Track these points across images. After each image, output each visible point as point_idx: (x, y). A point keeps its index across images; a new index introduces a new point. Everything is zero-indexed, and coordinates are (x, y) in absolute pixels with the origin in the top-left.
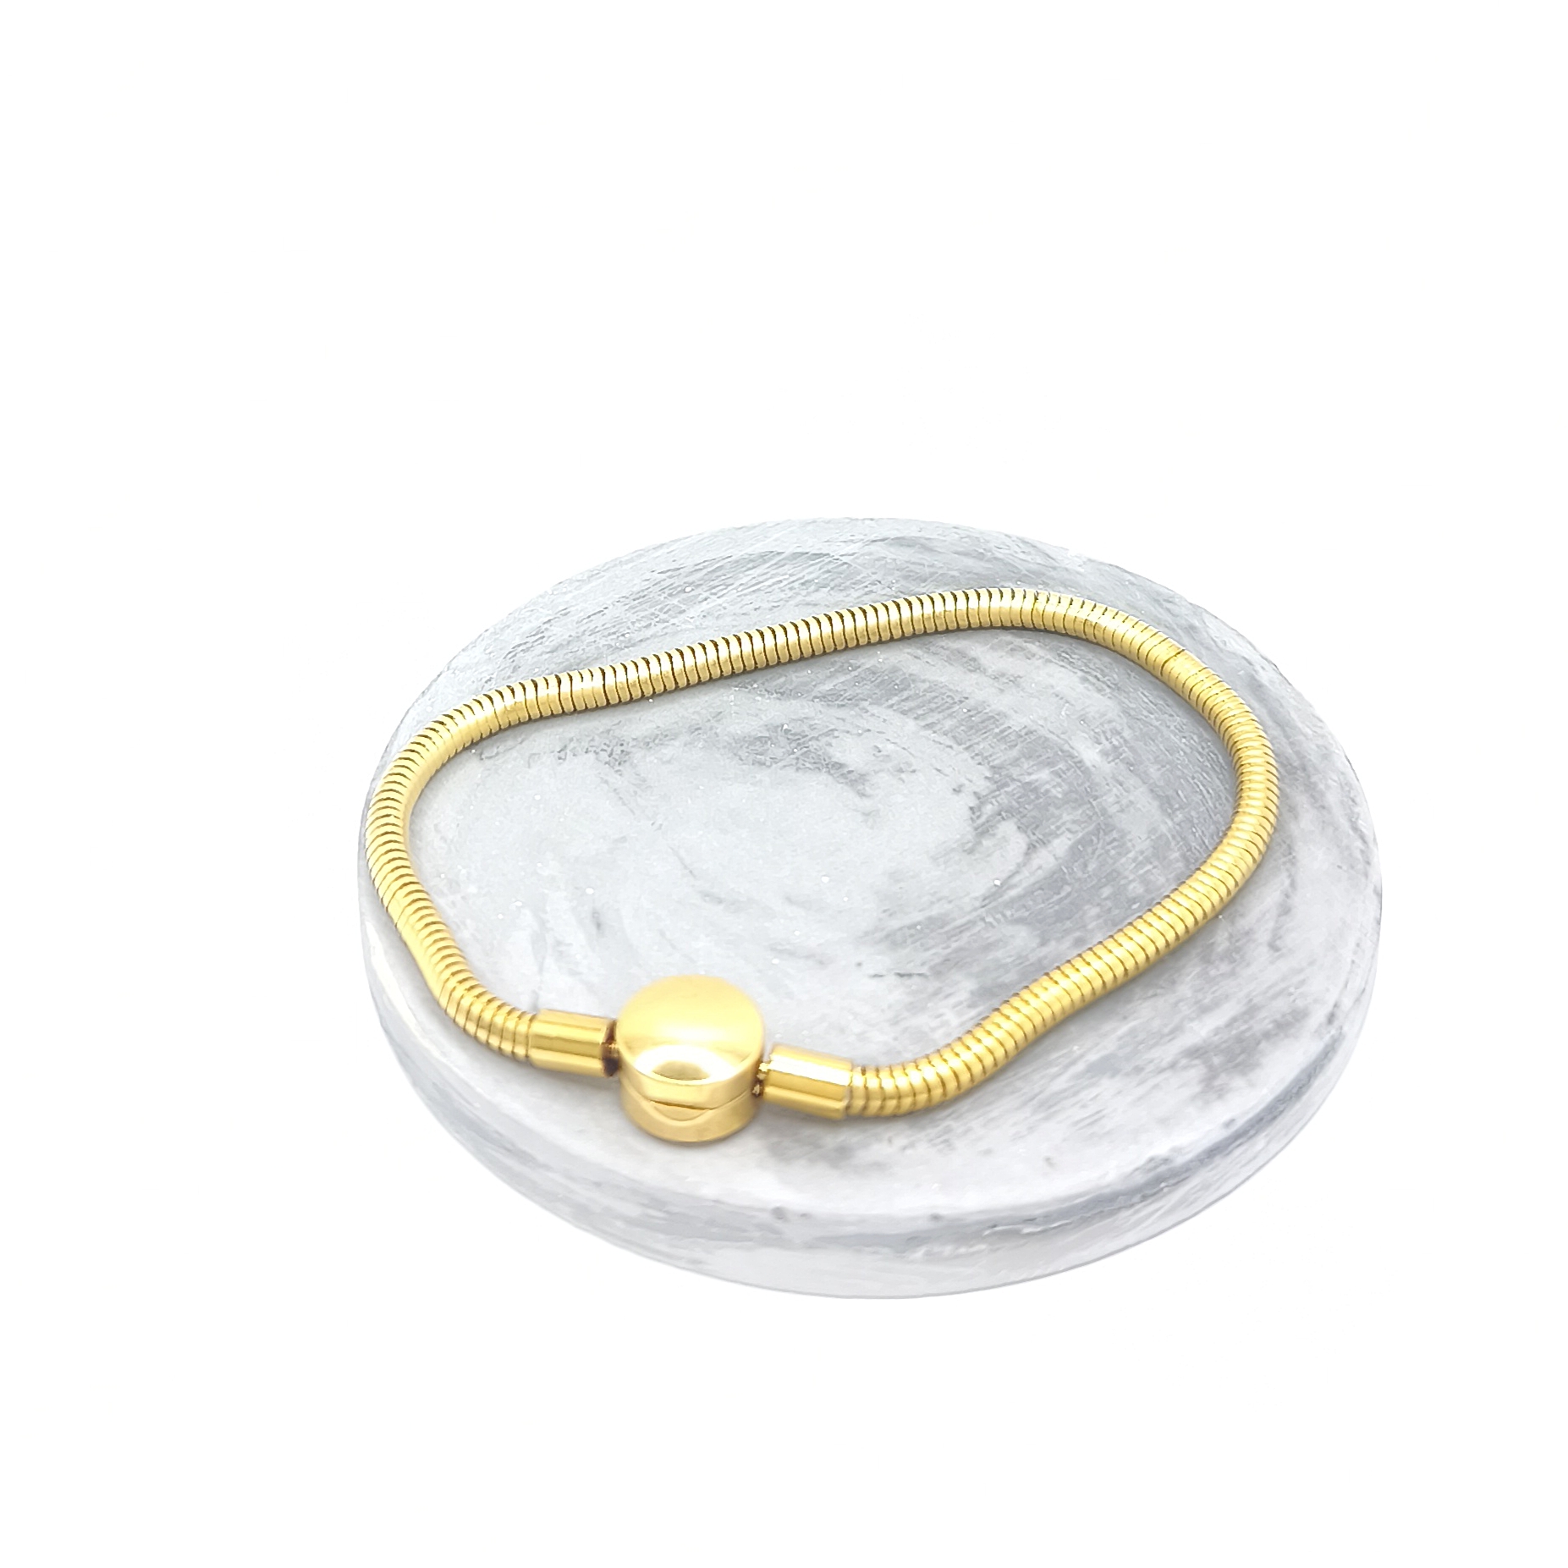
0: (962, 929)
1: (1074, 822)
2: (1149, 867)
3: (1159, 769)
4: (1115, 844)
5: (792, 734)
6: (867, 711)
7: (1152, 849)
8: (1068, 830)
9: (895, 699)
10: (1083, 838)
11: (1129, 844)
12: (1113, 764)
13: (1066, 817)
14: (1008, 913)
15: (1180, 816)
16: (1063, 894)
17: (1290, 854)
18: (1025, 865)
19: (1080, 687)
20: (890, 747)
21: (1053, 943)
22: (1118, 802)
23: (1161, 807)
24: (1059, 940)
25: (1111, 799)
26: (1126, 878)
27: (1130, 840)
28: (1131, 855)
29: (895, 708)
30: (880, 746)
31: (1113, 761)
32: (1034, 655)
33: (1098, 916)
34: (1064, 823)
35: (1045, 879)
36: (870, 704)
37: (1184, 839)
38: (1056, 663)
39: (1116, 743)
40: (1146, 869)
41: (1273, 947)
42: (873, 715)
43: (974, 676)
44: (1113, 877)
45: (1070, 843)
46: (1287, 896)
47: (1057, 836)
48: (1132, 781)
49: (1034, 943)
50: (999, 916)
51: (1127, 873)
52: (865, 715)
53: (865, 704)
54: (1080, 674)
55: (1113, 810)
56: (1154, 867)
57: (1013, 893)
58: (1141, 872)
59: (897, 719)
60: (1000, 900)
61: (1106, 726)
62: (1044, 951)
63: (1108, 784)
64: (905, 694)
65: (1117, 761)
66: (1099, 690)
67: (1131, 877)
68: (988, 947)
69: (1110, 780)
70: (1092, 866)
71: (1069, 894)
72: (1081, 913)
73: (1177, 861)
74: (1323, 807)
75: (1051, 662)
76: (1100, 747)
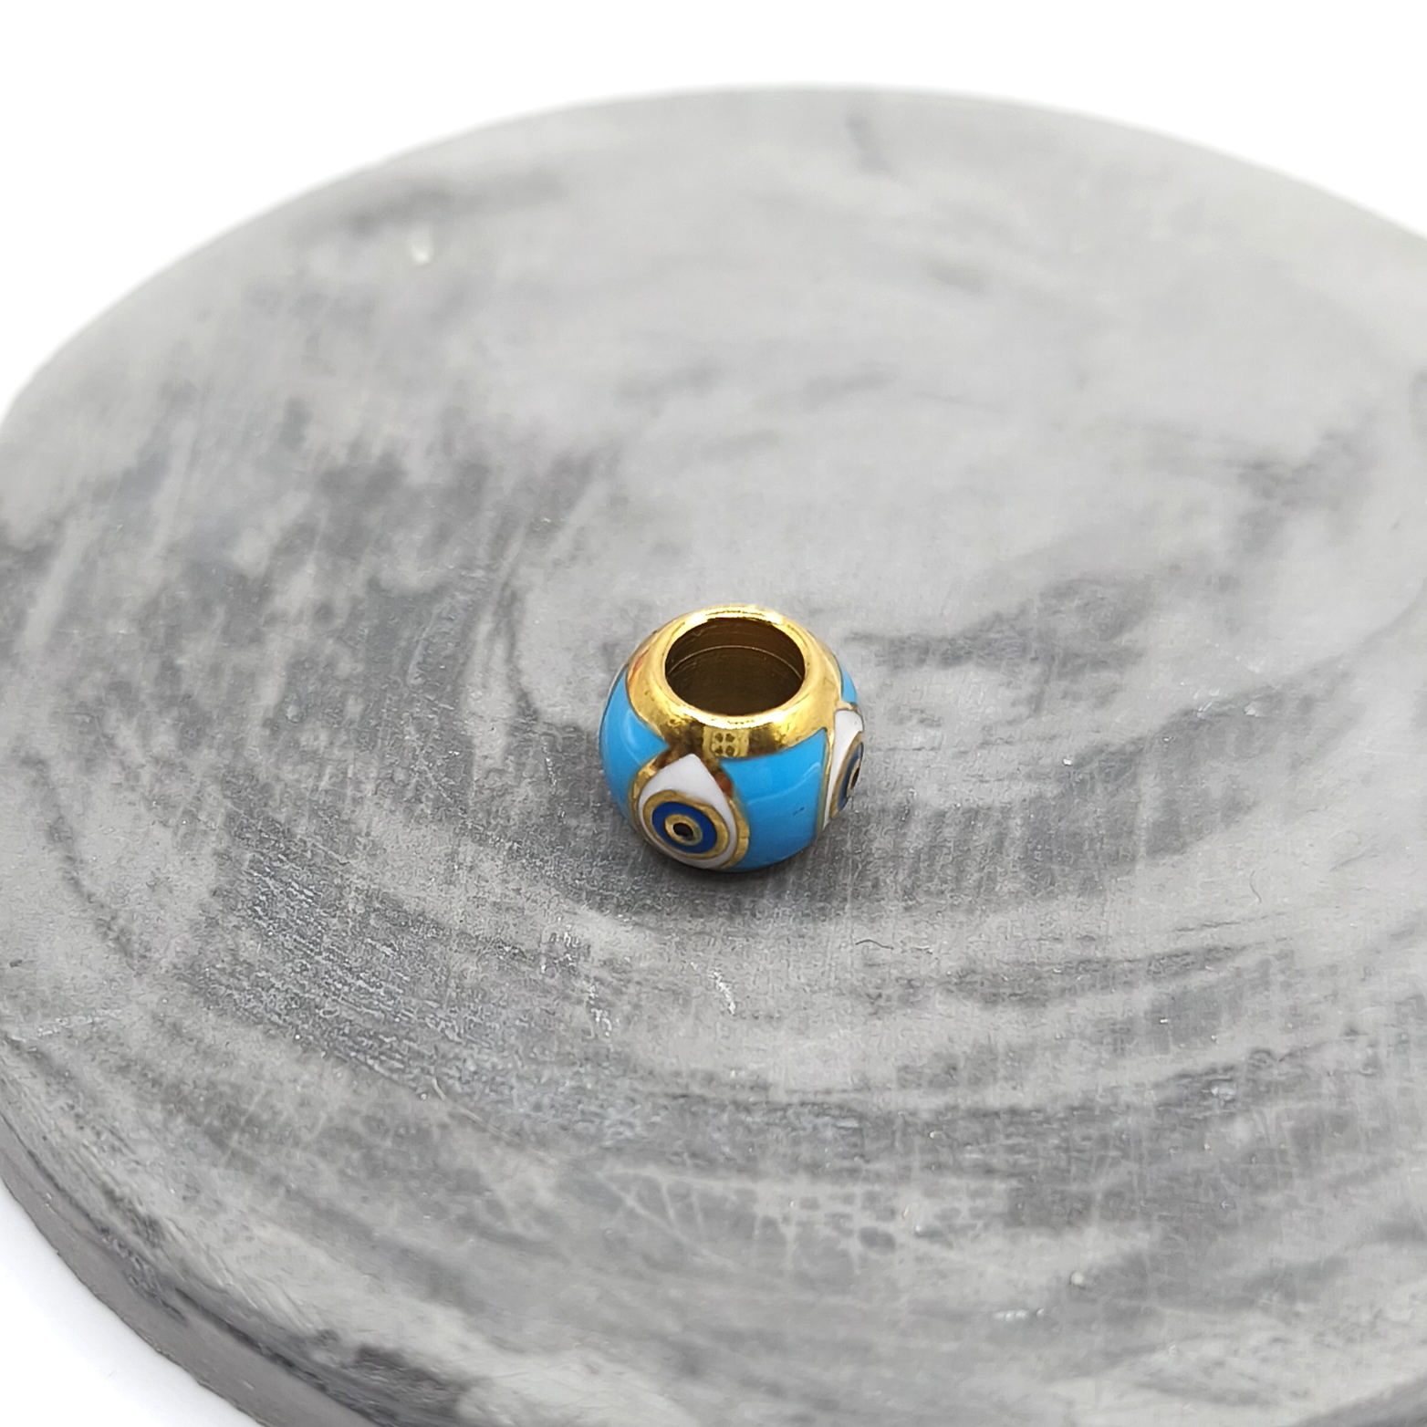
0: (500, 540)
1: (505, 791)
2: (324, 784)
3: (462, 976)
4: (409, 794)
5: (1084, 665)
6: (1029, 777)
7: (346, 818)
8: (501, 772)
9: (1016, 828)
10: (468, 772)
11: (387, 803)
12: (546, 937)
13: (525, 790)
14: (461, 597)
15: (353, 904)
16: (413, 668)
17: (117, 939)
18: (510, 678)
19: (753, 1064)
20: (918, 739)
21: (360, 592)
22: (471, 869)
23: (398, 906)
24: (355, 602)
25: (486, 867)
26: (344, 746)
27: (392, 812)
28: (369, 788)
29: (997, 815)
30: (931, 732)
31: (551, 943)
32: (903, 1085)
33: (331, 664)
34: (519, 778)
35: (460, 674)
36: (1040, 796)
37: (311, 867)
38: (844, 1091)
39: (580, 983)
40: (326, 778)
41: (36, 763)
42: (1012, 777)
43: (950, 965)
44: (366, 738)
45: (478, 753)
46: (70, 859)
47: (508, 751)
48: (484, 925)
49: (386, 576)
50: (469, 586)
51: (350, 754)
52: (1025, 770)
53: (1051, 790)
54: (780, 1096)
55: (468, 850)
56: (315, 790)
57: (484, 627)
58: (329, 770)
59: (969, 794)
60: (491, 608)
61: (627, 1008)
62: (361, 573)
63: (518, 891)
64: (1013, 854)
65: (544, 948)
66: (710, 1079)
67: (337, 753)
68: (442, 536)
69: (521, 901)
70: (411, 736)
71: (404, 673)
72: (360, 655)
73: (289, 820)
74: (124, 1070)
75: (858, 1090)
76: (597, 954)
